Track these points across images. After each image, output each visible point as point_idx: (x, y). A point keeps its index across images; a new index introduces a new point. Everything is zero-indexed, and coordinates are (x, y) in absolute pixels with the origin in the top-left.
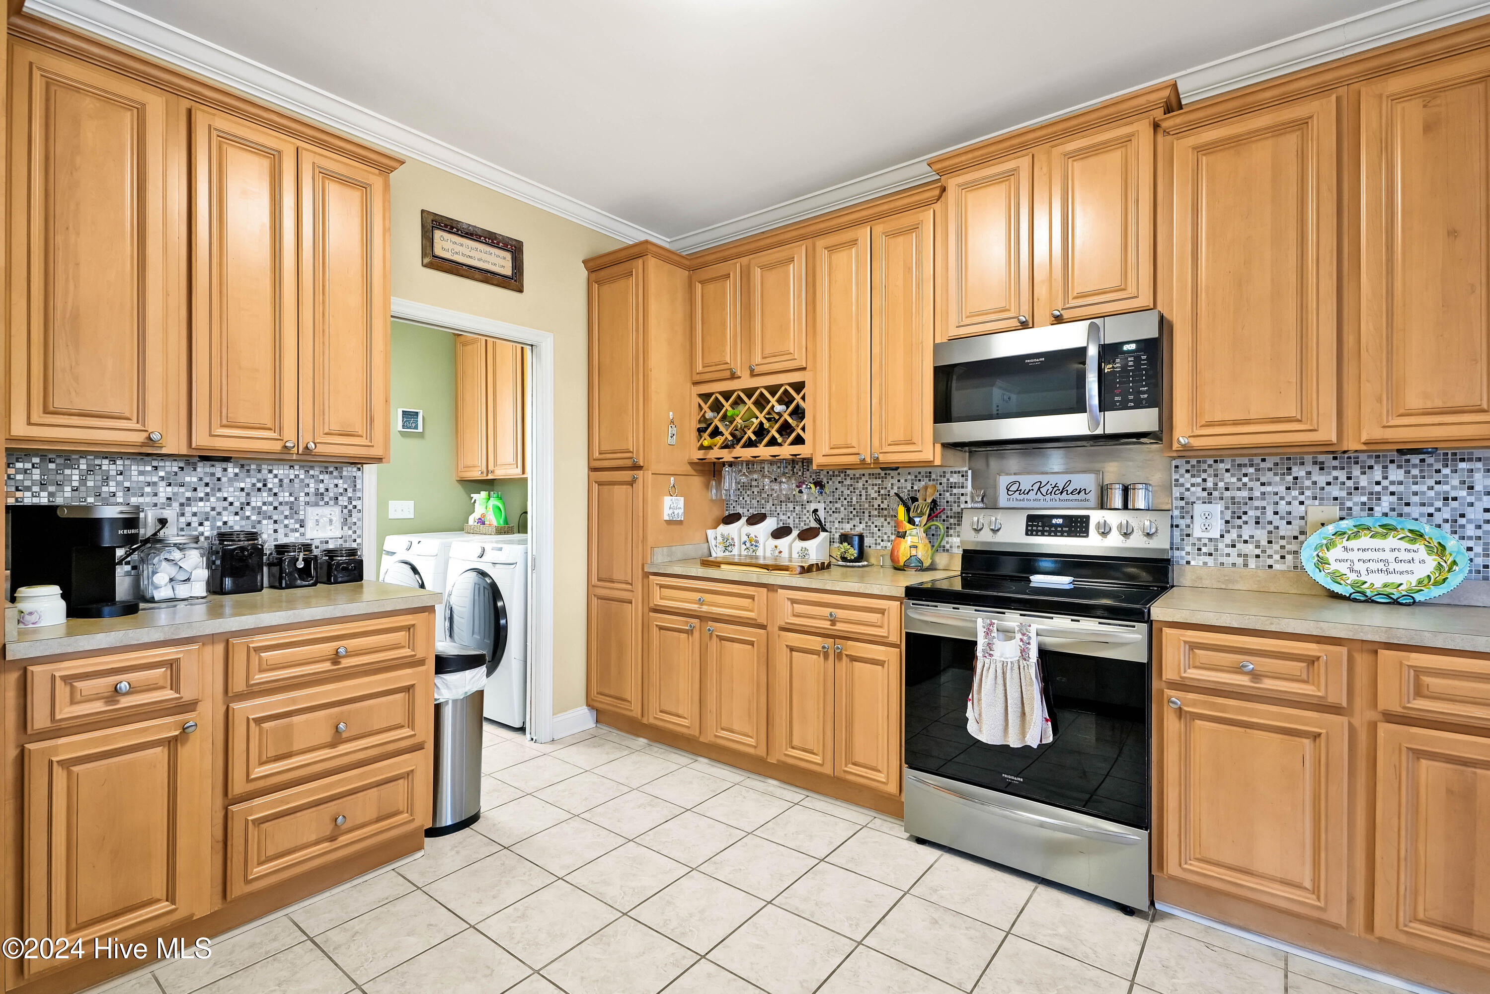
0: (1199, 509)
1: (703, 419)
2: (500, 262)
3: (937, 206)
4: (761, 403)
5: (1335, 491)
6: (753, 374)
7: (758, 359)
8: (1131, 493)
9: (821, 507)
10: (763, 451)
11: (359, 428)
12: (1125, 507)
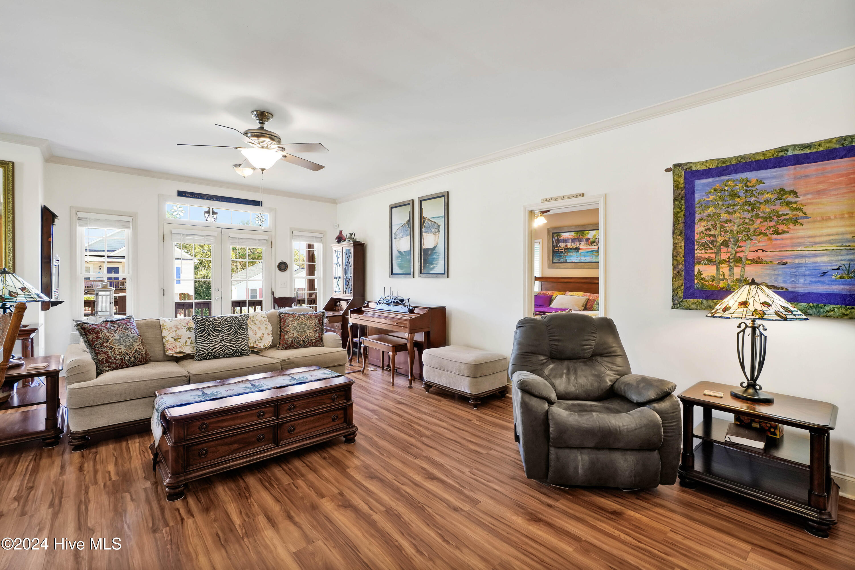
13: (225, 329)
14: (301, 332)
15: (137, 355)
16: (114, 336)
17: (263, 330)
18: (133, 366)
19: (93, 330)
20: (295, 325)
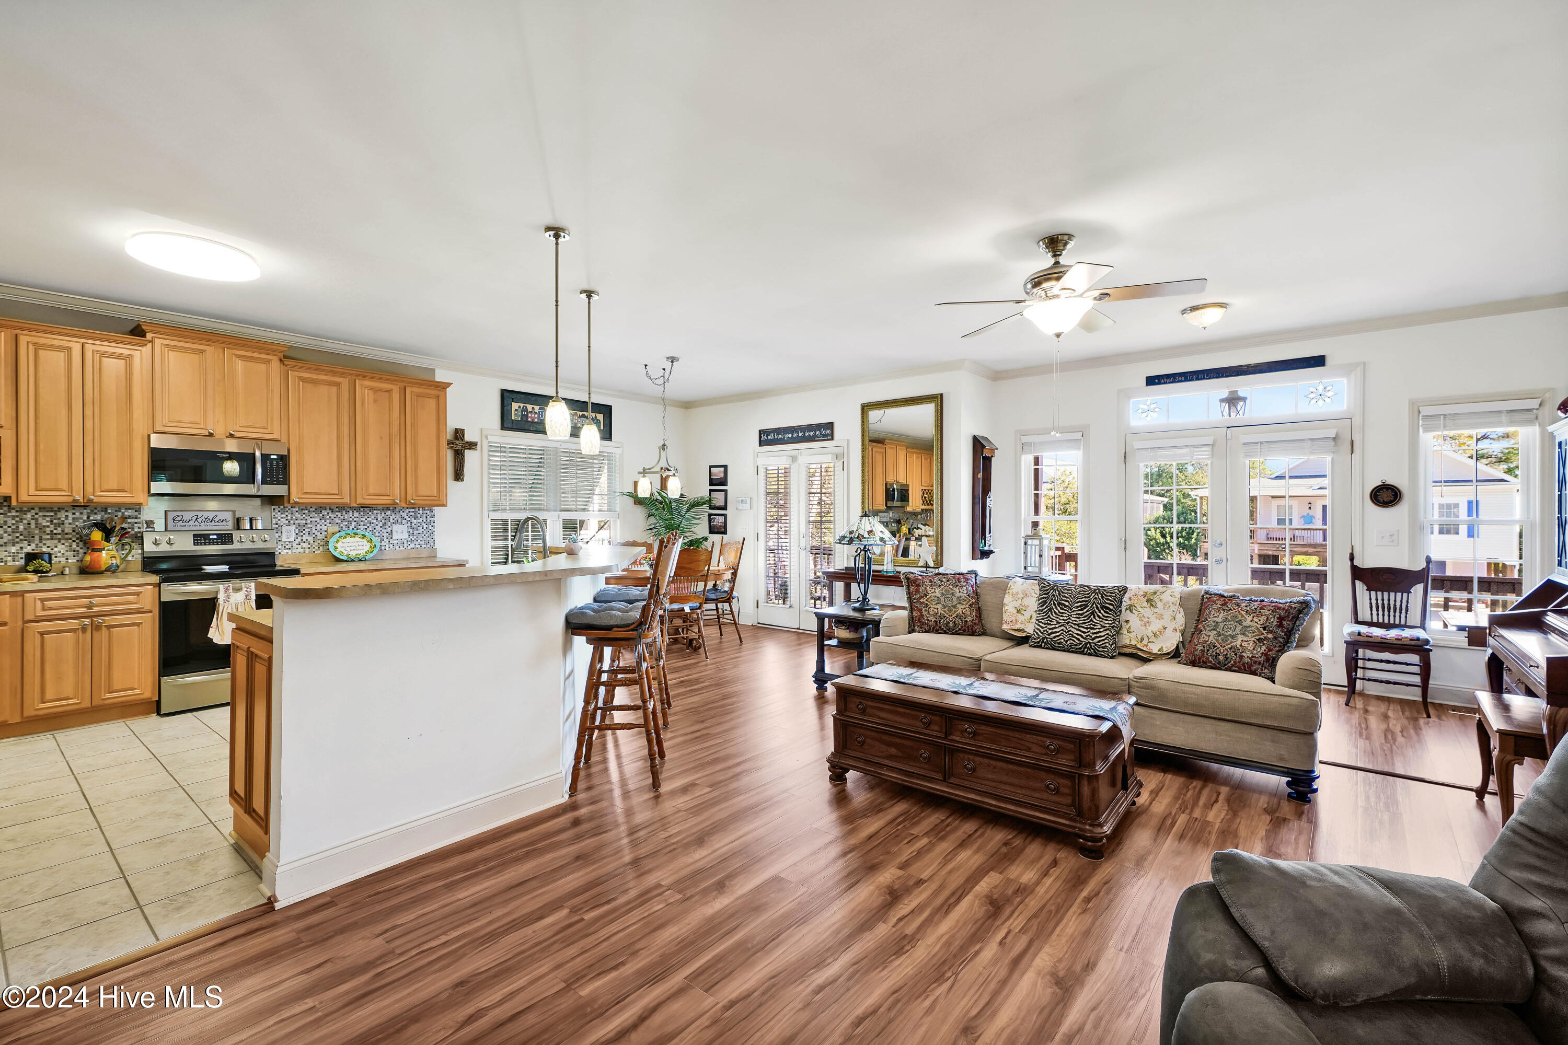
0: (285, 528)
5: (337, 521)
8: (254, 522)
12: (251, 528)
13: (1076, 605)
14: (1226, 636)
15: (958, 621)
16: (935, 592)
17: (1166, 622)
18: (953, 634)
19: (915, 581)
20: (1219, 620)
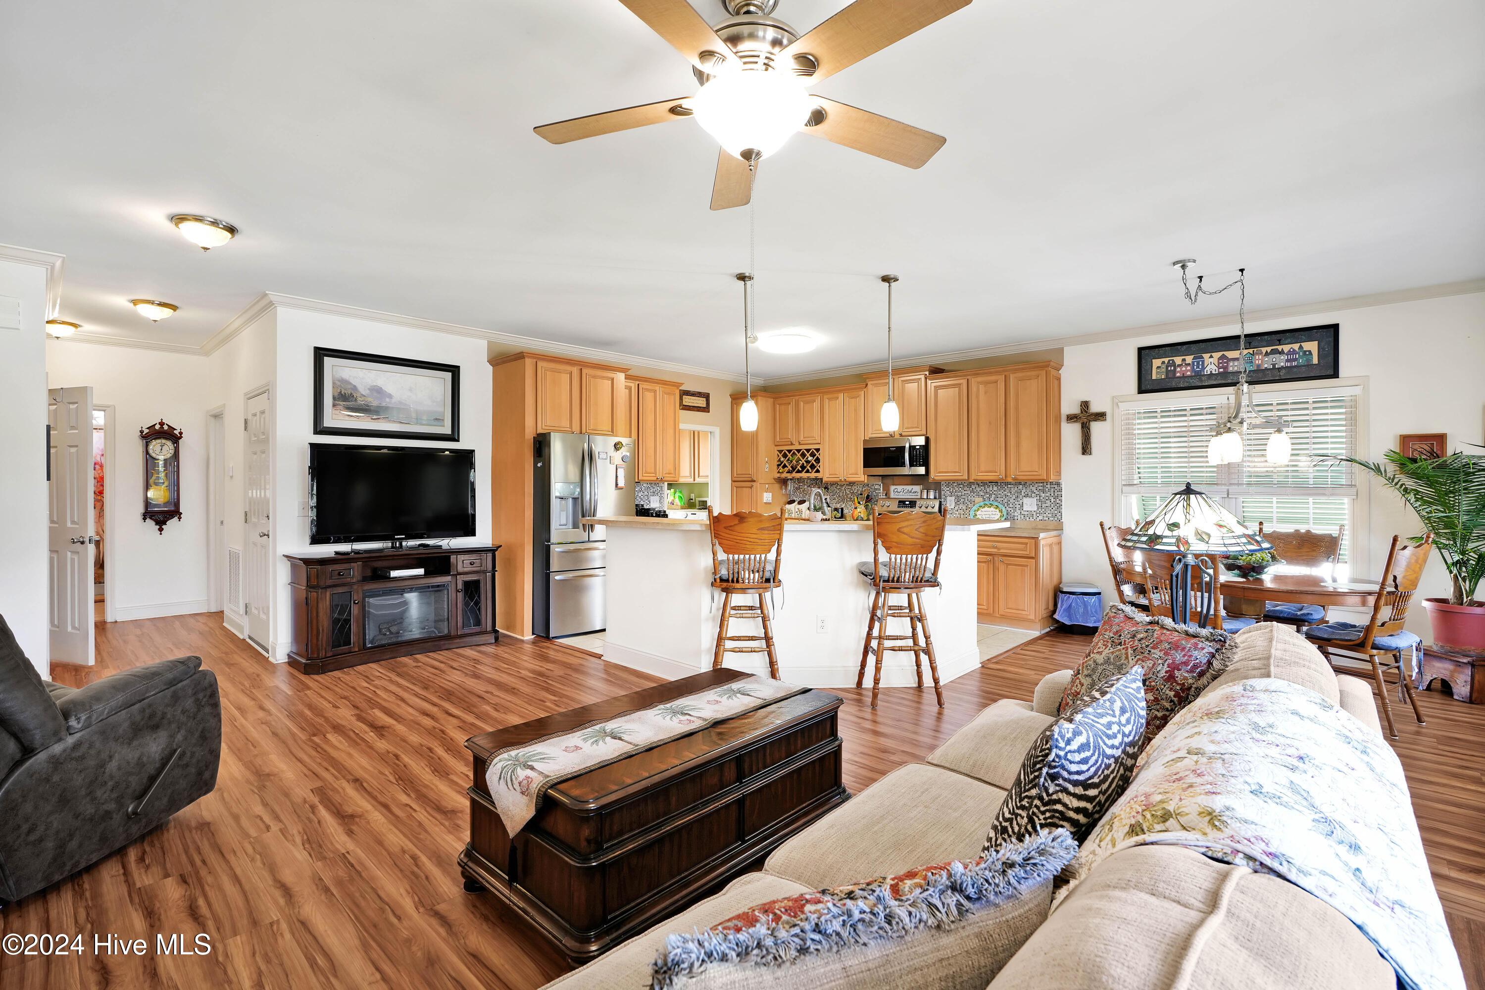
0: (949, 498)
1: (779, 460)
2: (701, 402)
3: (865, 390)
4: (803, 455)
5: (981, 493)
6: (800, 444)
7: (802, 438)
9: (828, 497)
10: (804, 475)
11: (673, 472)
12: (927, 498)
